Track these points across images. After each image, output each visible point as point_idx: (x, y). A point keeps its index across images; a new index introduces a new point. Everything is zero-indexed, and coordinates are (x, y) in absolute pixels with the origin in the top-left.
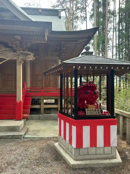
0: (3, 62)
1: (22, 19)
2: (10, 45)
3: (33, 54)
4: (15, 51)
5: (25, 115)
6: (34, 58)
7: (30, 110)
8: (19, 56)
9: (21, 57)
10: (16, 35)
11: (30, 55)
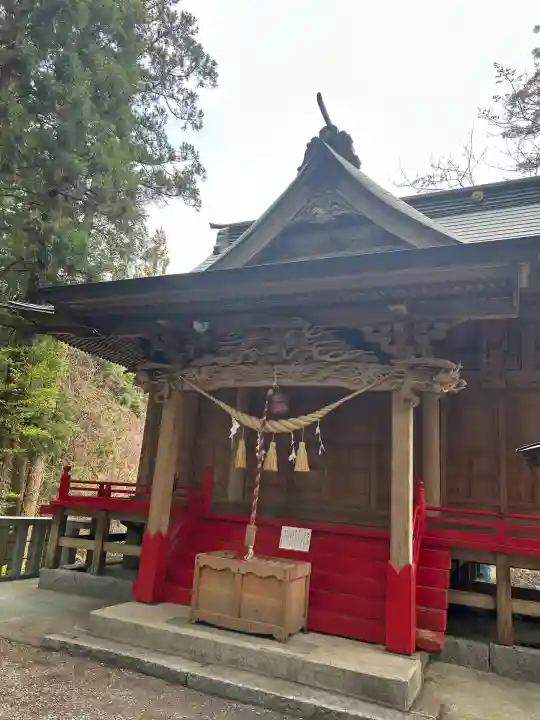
0: (342, 401)
1: (419, 243)
2: (370, 338)
3: (460, 366)
4: (385, 359)
5: (427, 634)
6: (466, 383)
7: (448, 610)
8: (402, 377)
9: (411, 382)
10: (395, 302)
11: (447, 371)
